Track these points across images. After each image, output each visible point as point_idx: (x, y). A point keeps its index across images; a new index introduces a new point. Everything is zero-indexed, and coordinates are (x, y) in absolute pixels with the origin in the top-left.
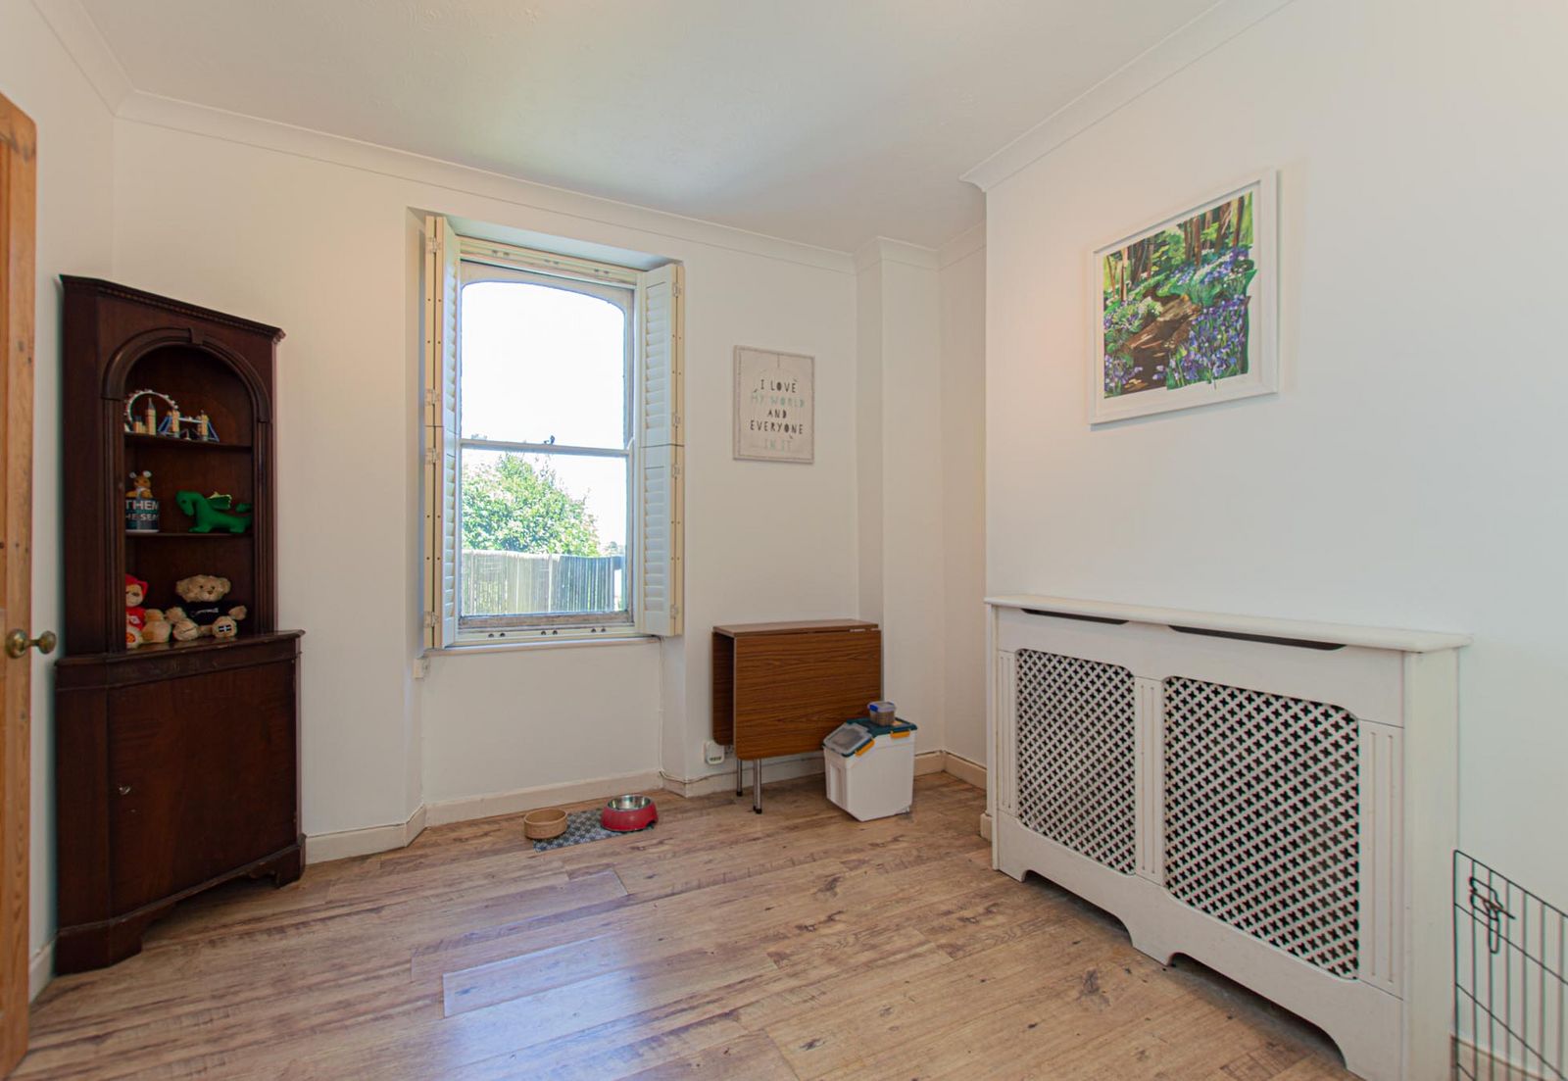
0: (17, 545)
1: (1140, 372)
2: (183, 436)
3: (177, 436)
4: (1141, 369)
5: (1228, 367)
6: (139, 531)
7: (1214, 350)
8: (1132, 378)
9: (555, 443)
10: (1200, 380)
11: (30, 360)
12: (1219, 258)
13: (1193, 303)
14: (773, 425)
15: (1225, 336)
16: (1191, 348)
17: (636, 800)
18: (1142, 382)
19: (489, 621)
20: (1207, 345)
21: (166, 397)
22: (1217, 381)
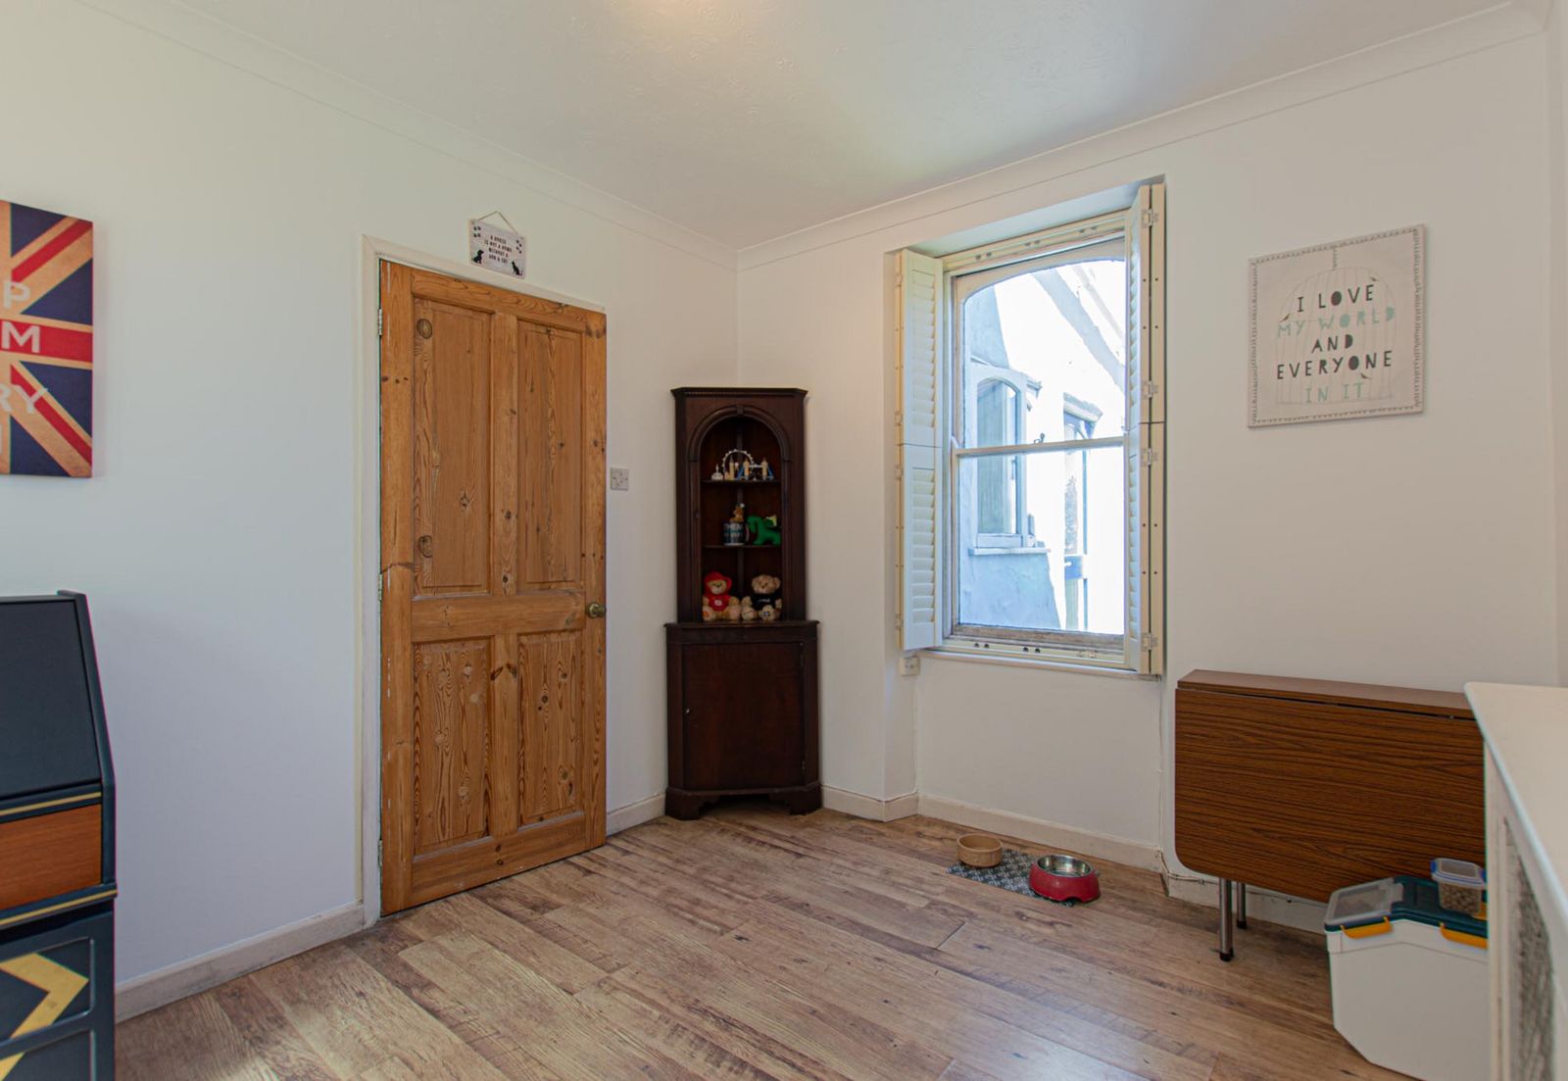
0: (594, 555)
2: (751, 477)
3: (746, 478)
6: (732, 544)
9: (1046, 440)
11: (603, 450)
14: (1323, 363)
17: (1076, 863)
19: (982, 631)
21: (745, 452)
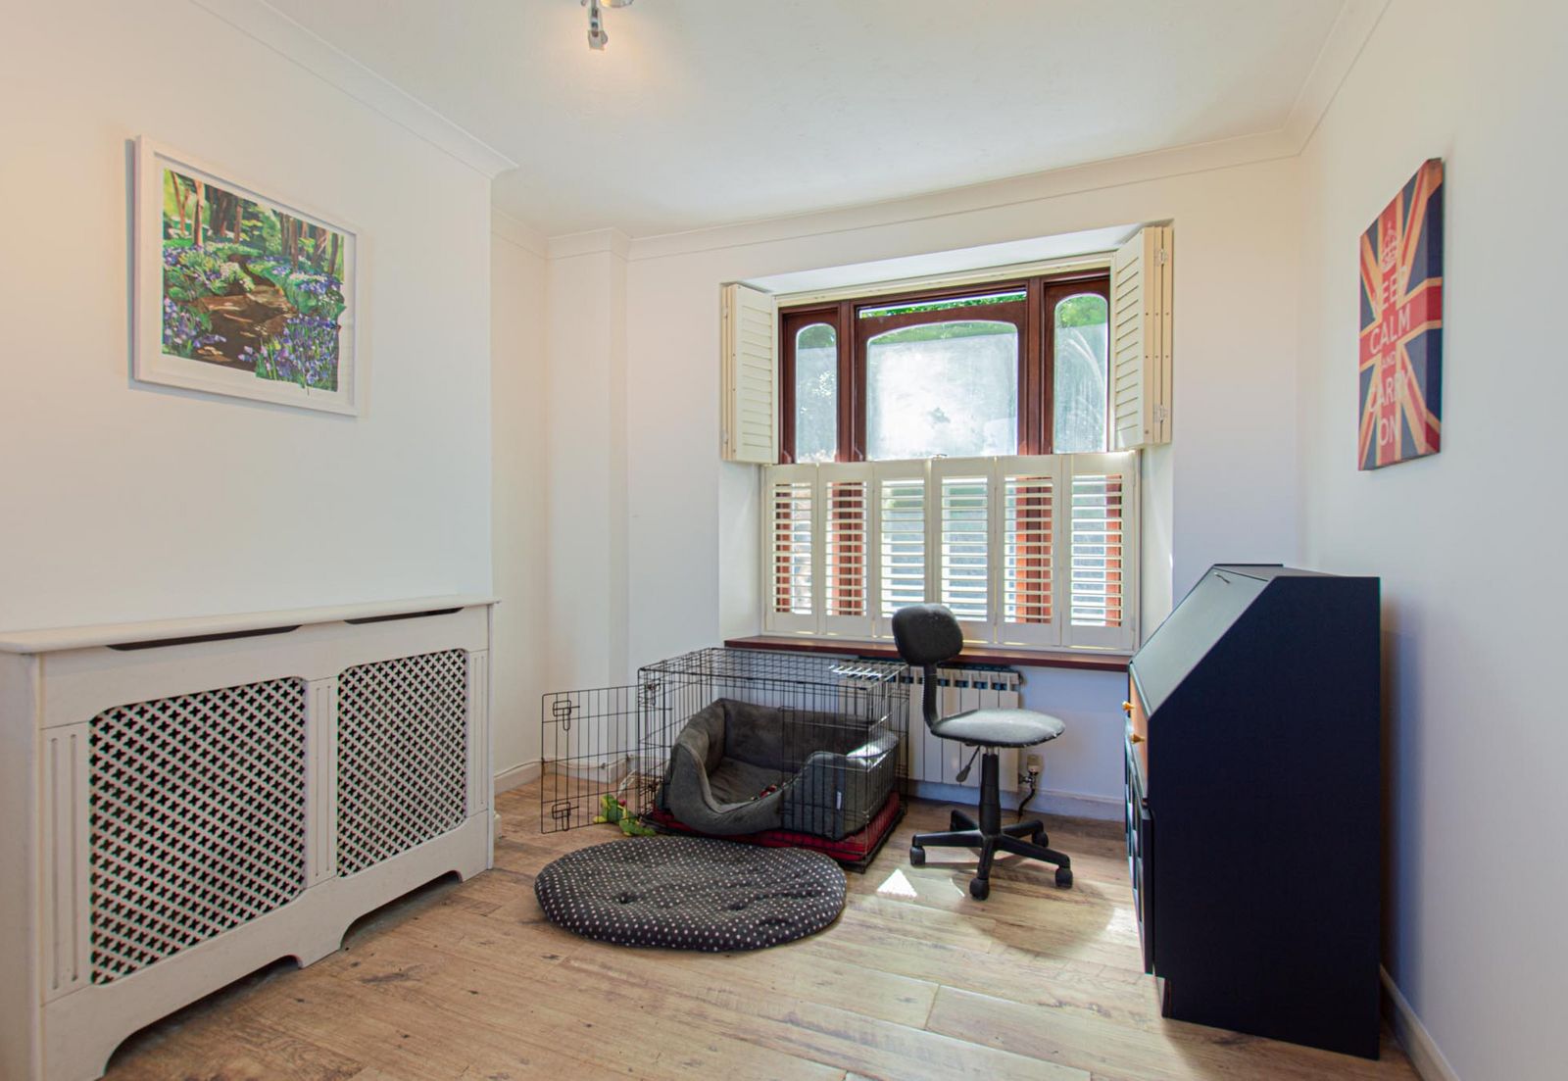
1: (221, 341)
4: (224, 340)
5: (320, 380)
7: (310, 358)
8: (210, 345)
10: (293, 381)
12: (315, 274)
13: (289, 302)
15: (319, 350)
16: (286, 345)
18: (224, 355)
20: (301, 349)
22: (311, 389)
